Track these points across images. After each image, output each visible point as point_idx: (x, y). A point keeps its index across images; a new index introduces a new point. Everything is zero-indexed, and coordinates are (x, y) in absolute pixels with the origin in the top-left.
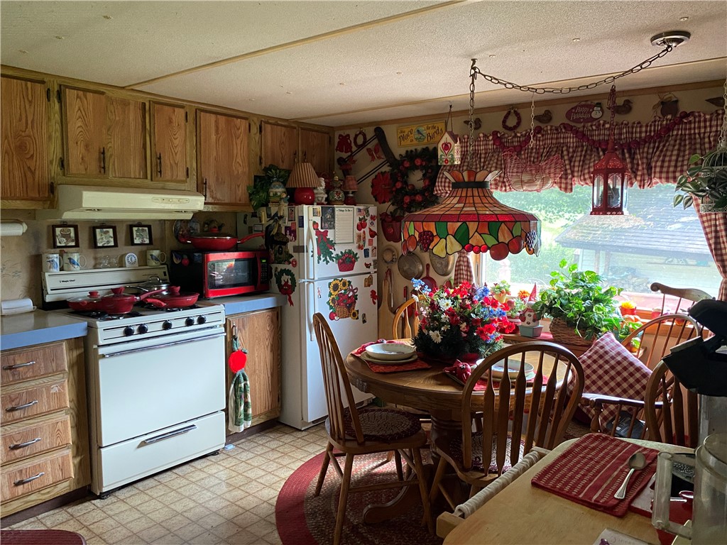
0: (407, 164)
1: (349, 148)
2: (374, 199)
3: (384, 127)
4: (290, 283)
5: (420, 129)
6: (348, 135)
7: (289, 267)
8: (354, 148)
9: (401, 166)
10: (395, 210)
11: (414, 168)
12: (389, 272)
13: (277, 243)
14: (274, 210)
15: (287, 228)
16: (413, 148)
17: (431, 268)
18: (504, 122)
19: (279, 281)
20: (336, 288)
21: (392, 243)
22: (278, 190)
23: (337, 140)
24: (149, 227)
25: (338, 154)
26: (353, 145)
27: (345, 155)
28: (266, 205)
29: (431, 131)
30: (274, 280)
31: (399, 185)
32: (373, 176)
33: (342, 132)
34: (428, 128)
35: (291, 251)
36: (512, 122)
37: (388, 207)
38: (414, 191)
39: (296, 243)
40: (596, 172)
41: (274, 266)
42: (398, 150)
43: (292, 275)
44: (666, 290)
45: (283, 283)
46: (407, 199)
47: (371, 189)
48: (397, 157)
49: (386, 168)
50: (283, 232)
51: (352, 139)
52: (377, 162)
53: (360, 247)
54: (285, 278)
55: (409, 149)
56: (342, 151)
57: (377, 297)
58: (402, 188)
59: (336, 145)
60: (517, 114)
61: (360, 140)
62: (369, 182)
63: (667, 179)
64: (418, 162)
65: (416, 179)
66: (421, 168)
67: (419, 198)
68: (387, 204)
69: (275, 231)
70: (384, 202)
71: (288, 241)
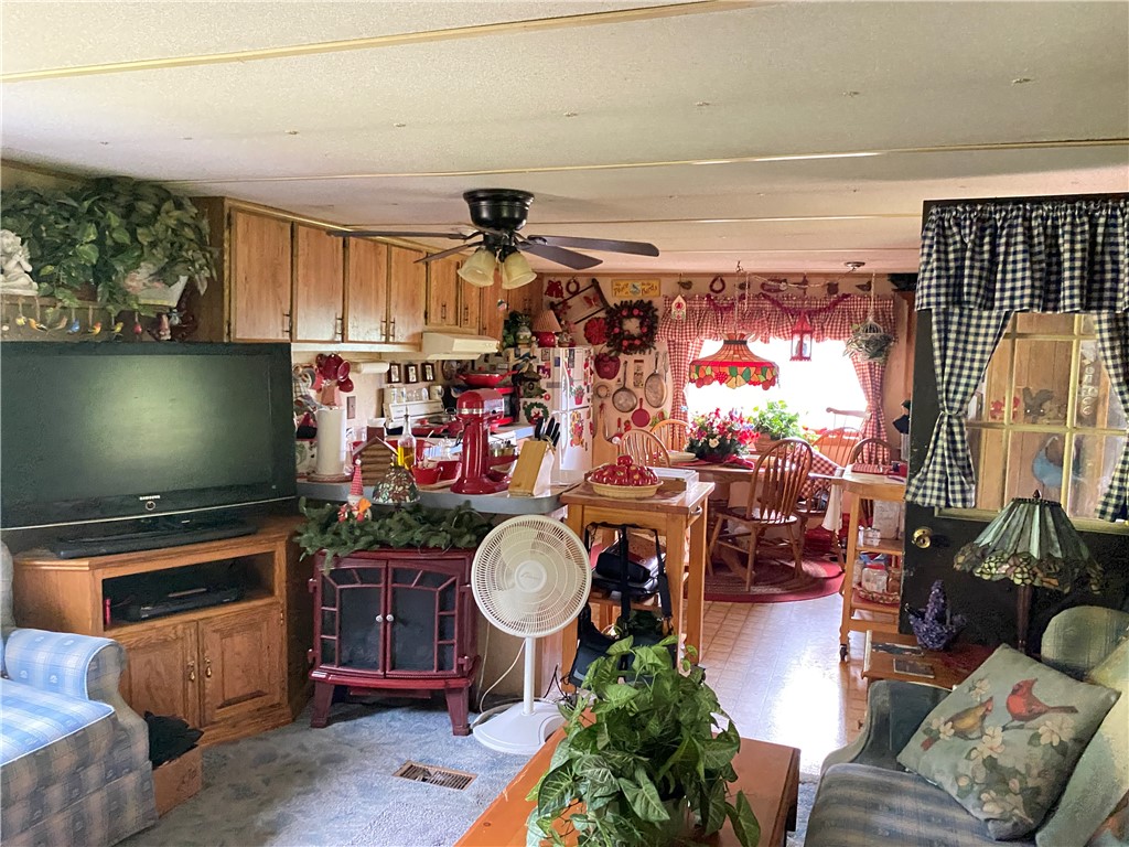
0: (625, 313)
1: (560, 293)
2: (586, 341)
3: (598, 279)
4: (541, 415)
5: (636, 284)
6: (559, 282)
7: (542, 401)
8: (566, 295)
9: (617, 314)
10: (611, 352)
11: (630, 316)
12: (602, 406)
13: (527, 380)
14: (524, 351)
15: (539, 367)
16: (628, 300)
17: (644, 401)
18: (711, 286)
19: (528, 413)
20: (574, 419)
21: (605, 380)
22: (525, 333)
23: (546, 285)
24: (432, 365)
25: (547, 299)
26: (564, 291)
27: (555, 300)
28: (515, 345)
29: (646, 288)
30: (522, 412)
31: (617, 330)
32: (586, 321)
33: (552, 279)
34: (643, 284)
35: (544, 387)
36: (717, 286)
37: (603, 348)
38: (632, 337)
39: (550, 380)
40: (793, 333)
41: (522, 400)
42: (613, 300)
43: (545, 408)
44: (836, 412)
45: (533, 415)
46: (625, 343)
47: (583, 332)
48: (612, 305)
49: (602, 315)
50: (535, 370)
51: (564, 285)
52: (594, 309)
53: (585, 384)
54: (535, 410)
55: (624, 300)
56: (552, 295)
57: (593, 427)
58: (620, 333)
59: (545, 289)
60: (722, 282)
61: (573, 288)
62: (582, 324)
63: (835, 338)
64: (636, 312)
65: (632, 326)
66: (638, 317)
67: (637, 342)
68: (600, 346)
69: (525, 369)
70: (598, 344)
71: (540, 378)
